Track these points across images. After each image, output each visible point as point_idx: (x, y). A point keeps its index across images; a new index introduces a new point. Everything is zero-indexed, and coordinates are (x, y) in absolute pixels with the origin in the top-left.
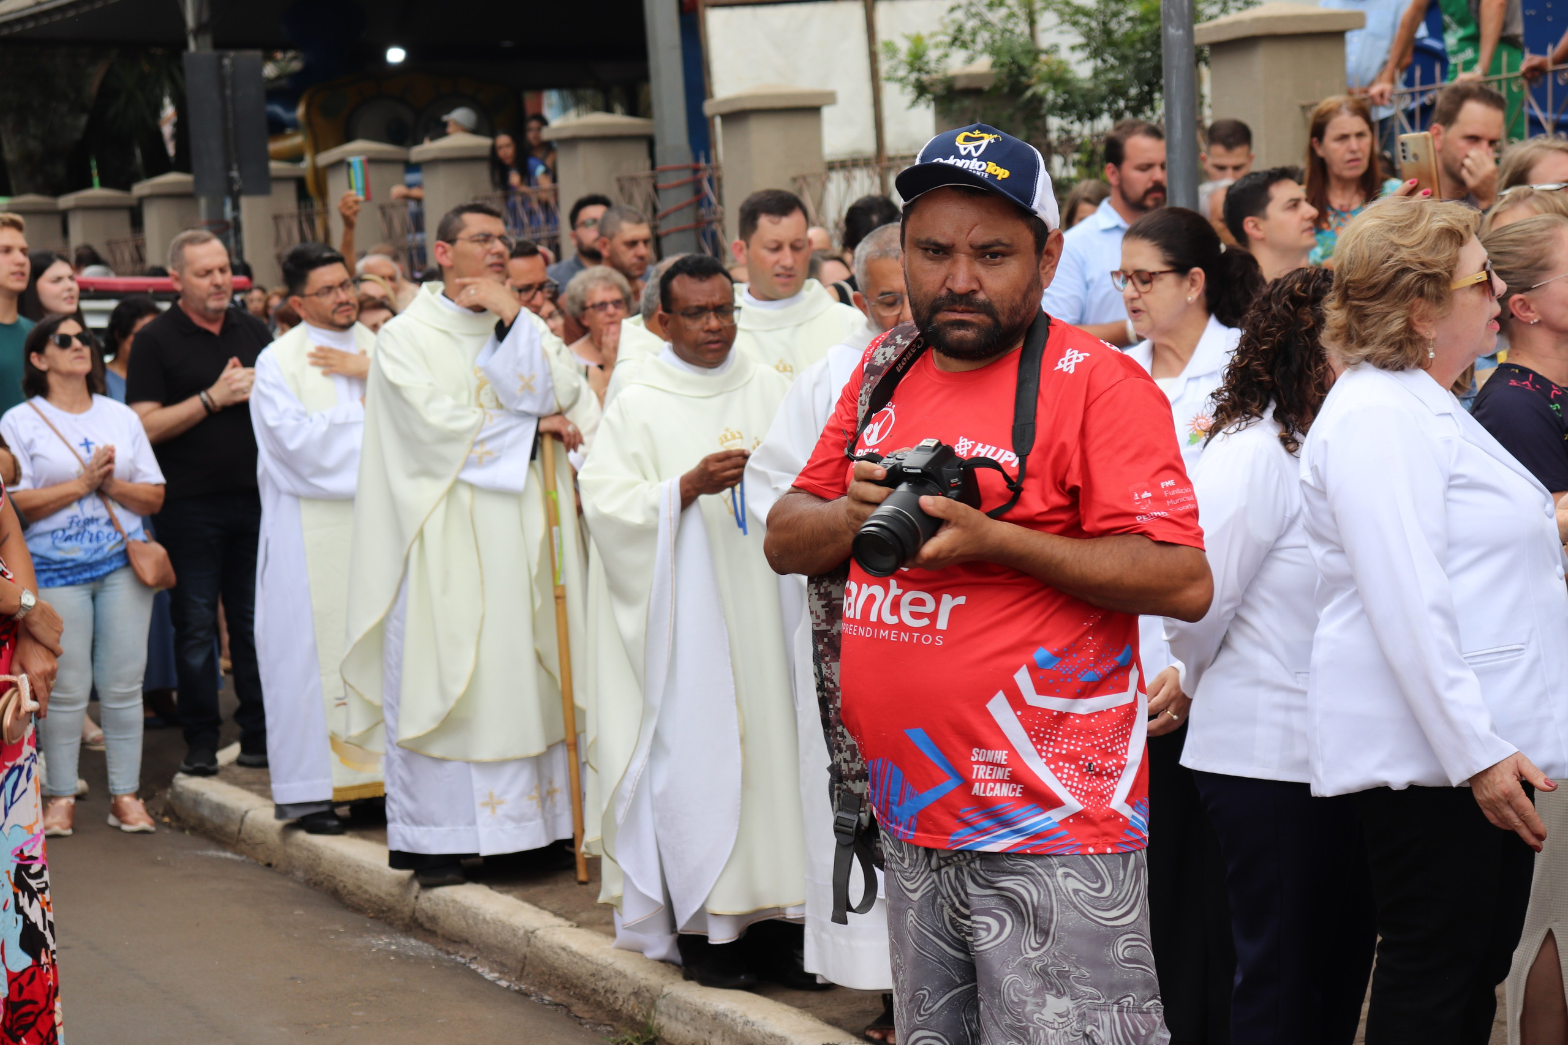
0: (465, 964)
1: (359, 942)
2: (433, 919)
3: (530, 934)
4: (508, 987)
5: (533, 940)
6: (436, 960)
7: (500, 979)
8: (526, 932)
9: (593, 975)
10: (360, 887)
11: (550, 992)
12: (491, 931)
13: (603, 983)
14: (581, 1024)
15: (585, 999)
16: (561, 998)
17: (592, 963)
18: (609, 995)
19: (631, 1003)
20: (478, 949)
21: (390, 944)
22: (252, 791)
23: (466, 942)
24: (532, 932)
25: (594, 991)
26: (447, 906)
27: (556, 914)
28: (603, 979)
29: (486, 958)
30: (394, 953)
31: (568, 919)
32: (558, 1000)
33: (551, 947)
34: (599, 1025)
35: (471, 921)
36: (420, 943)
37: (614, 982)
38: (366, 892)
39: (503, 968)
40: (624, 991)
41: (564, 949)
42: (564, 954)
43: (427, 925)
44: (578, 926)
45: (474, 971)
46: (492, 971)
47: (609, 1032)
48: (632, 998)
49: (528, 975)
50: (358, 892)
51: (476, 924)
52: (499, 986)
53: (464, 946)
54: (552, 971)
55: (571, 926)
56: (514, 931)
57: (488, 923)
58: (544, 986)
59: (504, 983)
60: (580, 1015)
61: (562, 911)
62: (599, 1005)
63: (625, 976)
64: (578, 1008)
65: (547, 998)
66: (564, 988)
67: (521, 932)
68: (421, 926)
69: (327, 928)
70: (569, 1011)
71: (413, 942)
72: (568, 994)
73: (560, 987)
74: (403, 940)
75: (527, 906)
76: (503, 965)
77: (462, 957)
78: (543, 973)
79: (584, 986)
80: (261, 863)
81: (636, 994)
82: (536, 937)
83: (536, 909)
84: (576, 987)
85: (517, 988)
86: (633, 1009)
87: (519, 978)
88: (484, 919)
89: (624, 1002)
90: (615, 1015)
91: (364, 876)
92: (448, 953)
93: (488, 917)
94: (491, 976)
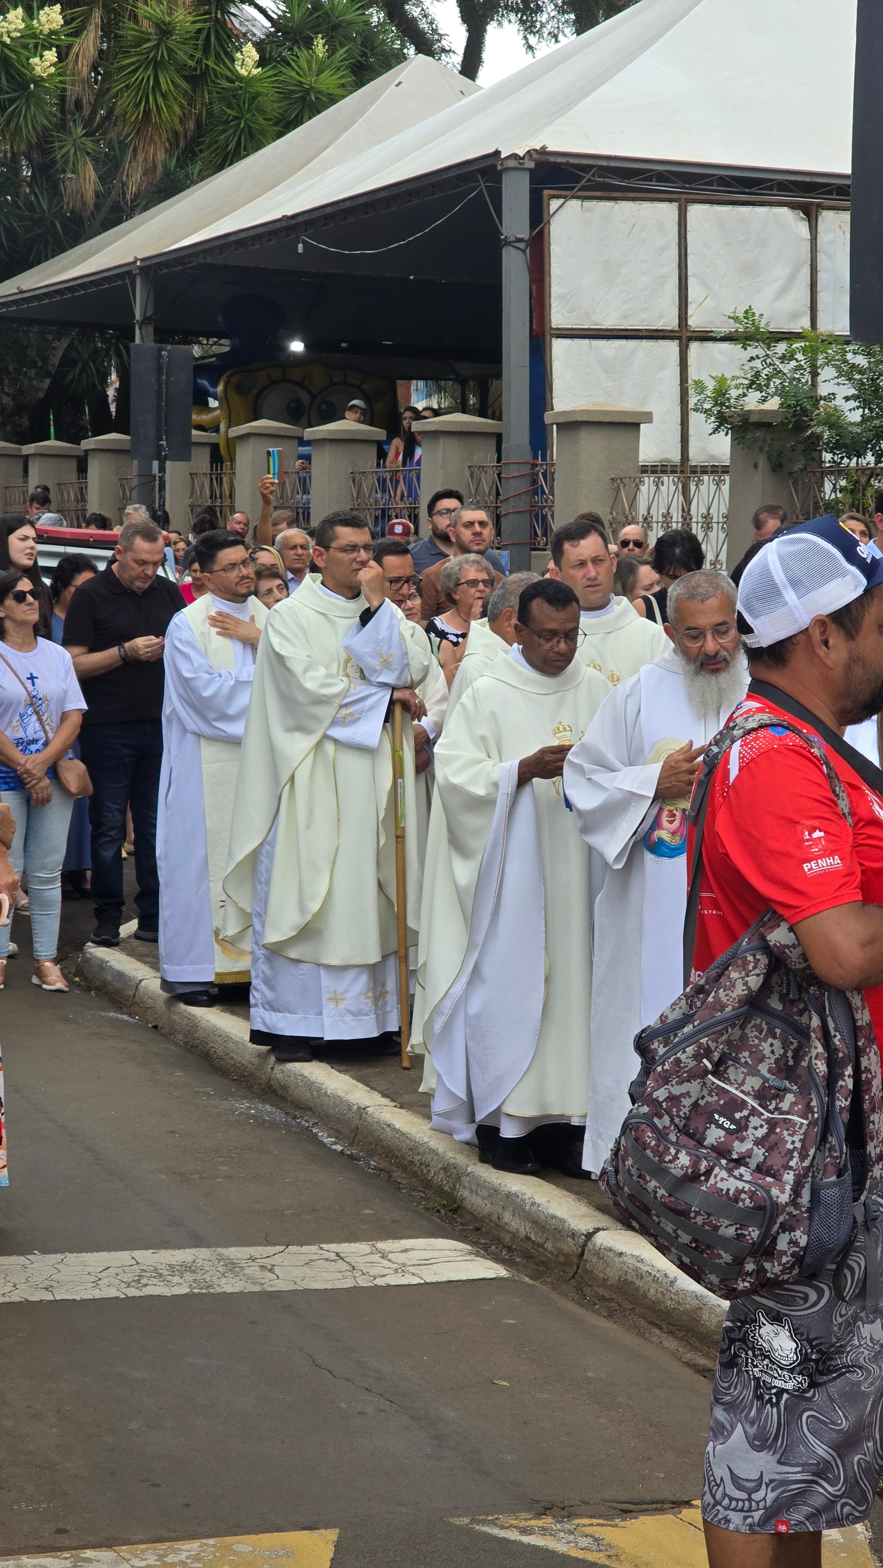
0: (308, 1127)
1: (226, 1105)
2: (285, 1087)
3: (362, 1110)
4: (342, 1152)
5: (364, 1115)
6: (286, 1124)
7: (335, 1143)
8: (359, 1108)
9: (411, 1150)
10: (228, 1054)
11: (375, 1159)
12: (331, 1104)
13: (419, 1157)
14: (399, 1189)
15: (404, 1168)
16: (383, 1165)
17: (411, 1140)
18: (423, 1167)
19: (441, 1176)
20: (319, 1116)
21: (250, 1108)
22: (145, 963)
23: (310, 1109)
24: (364, 1109)
25: (412, 1163)
26: (296, 1078)
27: (384, 1095)
28: (419, 1154)
29: (326, 1125)
30: (253, 1117)
31: (393, 1100)
32: (381, 1166)
33: (378, 1122)
34: (414, 1191)
35: (315, 1093)
36: (274, 1109)
37: (429, 1157)
38: (232, 1058)
39: (339, 1136)
40: (435, 1166)
41: (389, 1126)
42: (388, 1129)
43: (280, 1092)
44: (400, 1108)
45: (316, 1135)
46: (329, 1136)
47: (421, 1197)
48: (442, 1172)
49: (359, 1142)
50: (226, 1058)
51: (319, 1096)
52: (335, 1150)
53: (310, 1113)
54: (378, 1142)
55: (395, 1106)
56: (349, 1106)
57: (329, 1096)
58: (371, 1153)
59: (339, 1148)
60: (399, 1181)
61: (388, 1092)
62: (414, 1174)
63: (437, 1154)
64: (397, 1174)
65: (372, 1163)
66: (387, 1156)
67: (355, 1108)
68: (275, 1091)
69: (201, 1090)
70: (390, 1176)
71: (268, 1107)
72: (390, 1162)
73: (383, 1155)
74: (260, 1106)
75: (360, 1085)
76: (339, 1132)
77: (307, 1122)
78: (371, 1143)
79: (404, 1158)
80: (150, 1026)
81: (445, 1169)
82: (367, 1113)
83: (368, 1089)
84: (397, 1157)
85: (349, 1152)
86: (442, 1181)
87: (351, 1145)
88: (326, 1093)
89: (435, 1174)
90: (427, 1184)
91: (231, 1045)
92: (295, 1118)
93: (329, 1092)
94: (327, 1140)
